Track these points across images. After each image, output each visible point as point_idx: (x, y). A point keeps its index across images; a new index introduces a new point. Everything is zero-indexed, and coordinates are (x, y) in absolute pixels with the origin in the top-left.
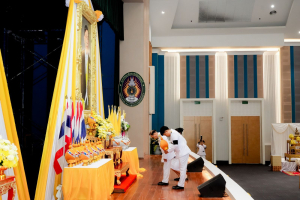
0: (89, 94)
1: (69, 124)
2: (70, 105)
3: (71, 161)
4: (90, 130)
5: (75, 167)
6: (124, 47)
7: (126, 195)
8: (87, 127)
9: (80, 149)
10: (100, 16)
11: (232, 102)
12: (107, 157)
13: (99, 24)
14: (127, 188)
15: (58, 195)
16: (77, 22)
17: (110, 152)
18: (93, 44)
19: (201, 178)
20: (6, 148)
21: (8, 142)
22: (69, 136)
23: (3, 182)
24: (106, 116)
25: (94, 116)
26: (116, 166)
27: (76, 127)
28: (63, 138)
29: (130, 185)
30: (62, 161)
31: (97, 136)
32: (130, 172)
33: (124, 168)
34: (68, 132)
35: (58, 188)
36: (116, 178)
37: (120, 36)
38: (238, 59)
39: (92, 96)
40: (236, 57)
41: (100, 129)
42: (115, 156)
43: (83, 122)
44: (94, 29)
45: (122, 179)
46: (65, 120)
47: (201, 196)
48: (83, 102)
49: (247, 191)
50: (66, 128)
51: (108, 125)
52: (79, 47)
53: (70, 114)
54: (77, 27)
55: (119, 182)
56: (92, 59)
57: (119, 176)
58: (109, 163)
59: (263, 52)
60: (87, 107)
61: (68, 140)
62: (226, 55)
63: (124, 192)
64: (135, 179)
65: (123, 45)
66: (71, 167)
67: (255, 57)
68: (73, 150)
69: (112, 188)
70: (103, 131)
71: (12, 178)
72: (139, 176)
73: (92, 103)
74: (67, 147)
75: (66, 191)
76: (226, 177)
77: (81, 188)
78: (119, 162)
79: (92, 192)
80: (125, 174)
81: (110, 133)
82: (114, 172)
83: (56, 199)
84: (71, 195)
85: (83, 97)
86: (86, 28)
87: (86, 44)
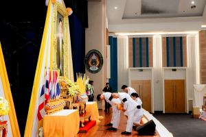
1: (47, 86)
2: (48, 73)
3: (50, 111)
4: (63, 90)
5: (51, 115)
7: (87, 134)
8: (61, 88)
9: (53, 103)
10: (71, 12)
11: (165, 70)
12: (74, 108)
13: (70, 17)
14: (89, 129)
15: (41, 134)
16: (54, 16)
17: (77, 105)
18: (65, 31)
22: (48, 94)
24: (75, 80)
25: (66, 81)
26: (81, 115)
27: (53, 88)
28: (44, 96)
29: (91, 127)
30: (42, 111)
31: (68, 94)
32: (92, 119)
33: (87, 116)
34: (47, 92)
35: (40, 129)
36: (81, 123)
37: (86, 25)
38: (169, 40)
39: (65, 67)
40: (168, 38)
41: (70, 89)
42: (80, 107)
43: (58, 84)
44: (66, 21)
45: (85, 123)
46: (45, 83)
47: (139, 135)
50: (45, 88)
51: (75, 86)
52: (55, 33)
53: (48, 80)
54: (54, 20)
55: (83, 125)
56: (65, 41)
57: (83, 121)
58: (74, 113)
61: (47, 97)
62: (161, 37)
63: (86, 132)
64: (94, 123)
65: (87, 31)
66: (49, 115)
68: (50, 104)
69: (78, 130)
70: (72, 91)
71: (5, 122)
72: (98, 121)
73: (65, 71)
74: (46, 102)
75: (45, 132)
77: (56, 129)
78: (84, 112)
79: (63, 132)
80: (87, 120)
81: (77, 92)
82: (79, 119)
83: (39, 136)
84: (49, 134)
85: (59, 67)
86: (60, 20)
87: (60, 31)
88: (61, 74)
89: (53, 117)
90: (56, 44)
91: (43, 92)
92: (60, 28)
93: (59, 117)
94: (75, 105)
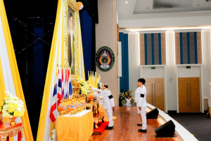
0: (74, 63)
1: (60, 85)
2: (60, 71)
3: (62, 112)
4: (75, 89)
5: (65, 116)
6: (99, 28)
7: (102, 136)
8: (73, 87)
9: (68, 103)
10: (81, 6)
11: (179, 67)
12: (87, 108)
13: (80, 11)
14: (103, 131)
15: (54, 136)
16: (65, 11)
17: (90, 105)
18: (76, 26)
19: (156, 123)
20: (16, 102)
21: (17, 98)
22: (60, 93)
23: (14, 127)
24: (87, 79)
25: (78, 79)
26: (95, 115)
27: (65, 87)
28: (56, 95)
30: (55, 112)
31: (80, 93)
32: (105, 119)
33: (101, 116)
34: (59, 91)
35: (53, 131)
36: (95, 124)
37: (96, 20)
38: (183, 35)
39: (76, 65)
40: (181, 34)
41: (83, 88)
42: (93, 107)
43: (70, 83)
44: (77, 15)
45: (99, 124)
46: (57, 82)
47: (157, 136)
48: (70, 69)
49: (191, 132)
50: (58, 87)
52: (66, 29)
53: (61, 78)
54: (65, 15)
55: (97, 127)
56: (75, 38)
57: (97, 122)
58: (89, 113)
59: (201, 29)
60: (73, 73)
61: (59, 97)
62: (174, 33)
63: (100, 134)
65: (98, 27)
66: (62, 116)
67: (195, 33)
68: (63, 104)
69: (92, 131)
70: (85, 90)
71: (20, 125)
73: (76, 70)
74: (59, 102)
75: (59, 134)
76: (175, 122)
77: (70, 132)
78: (97, 112)
79: (77, 134)
80: (101, 121)
81: (89, 91)
82: (93, 120)
83: (52, 139)
84: (63, 136)
86: (71, 15)
87: (71, 27)
89: (67, 118)
90: (67, 40)
91: (55, 92)
92: (71, 23)
94: (88, 105)
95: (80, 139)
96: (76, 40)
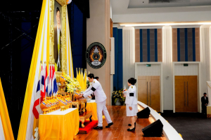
1: (43, 82)
2: (44, 68)
3: (45, 110)
4: (60, 87)
5: (48, 114)
7: (88, 135)
9: (53, 101)
12: (74, 107)
14: (89, 130)
15: (36, 135)
16: (50, 5)
17: (77, 103)
18: (63, 22)
19: (149, 122)
22: (43, 91)
24: (75, 76)
25: (64, 76)
26: (81, 114)
27: (49, 85)
28: (39, 92)
31: (66, 91)
32: (93, 118)
33: (89, 115)
34: (42, 88)
35: (35, 130)
36: (81, 123)
37: (86, 14)
38: (180, 31)
39: (63, 61)
41: (69, 86)
42: (80, 106)
43: (55, 82)
44: (65, 10)
45: (86, 123)
47: (144, 136)
50: (41, 84)
51: (75, 83)
52: (52, 24)
53: (44, 75)
54: (51, 9)
55: (83, 125)
56: (63, 33)
57: (83, 121)
58: (73, 112)
59: (200, 26)
61: (43, 94)
62: (171, 28)
63: (86, 133)
64: (96, 123)
65: (89, 21)
66: (45, 114)
68: (46, 102)
69: (77, 130)
70: (71, 88)
73: (63, 66)
74: (42, 99)
75: (41, 133)
77: (52, 130)
78: (84, 111)
79: (61, 133)
80: (88, 120)
81: (76, 89)
82: (79, 118)
83: (35, 138)
84: (45, 135)
85: (56, 61)
86: (58, 9)
87: (58, 22)
88: (59, 70)
89: (50, 116)
90: (53, 36)
92: (58, 18)
93: (56, 117)
94: (74, 103)
95: (63, 138)
96: (63, 35)
